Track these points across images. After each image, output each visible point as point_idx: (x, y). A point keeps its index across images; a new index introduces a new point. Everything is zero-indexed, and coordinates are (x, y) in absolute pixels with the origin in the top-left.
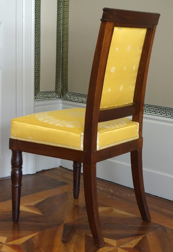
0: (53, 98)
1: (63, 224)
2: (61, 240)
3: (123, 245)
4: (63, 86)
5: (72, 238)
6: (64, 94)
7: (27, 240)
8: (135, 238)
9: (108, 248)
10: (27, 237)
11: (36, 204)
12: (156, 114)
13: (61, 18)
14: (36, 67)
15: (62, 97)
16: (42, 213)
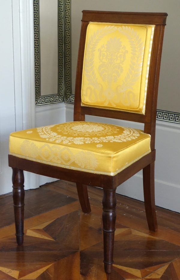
0: (55, 101)
1: (79, 253)
2: (79, 273)
3: (149, 276)
4: (66, 88)
5: (92, 268)
6: (68, 97)
7: (42, 274)
8: (161, 267)
9: (133, 279)
10: (41, 269)
11: (45, 227)
13: (62, 10)
14: (36, 68)
15: (65, 100)
16: (53, 238)
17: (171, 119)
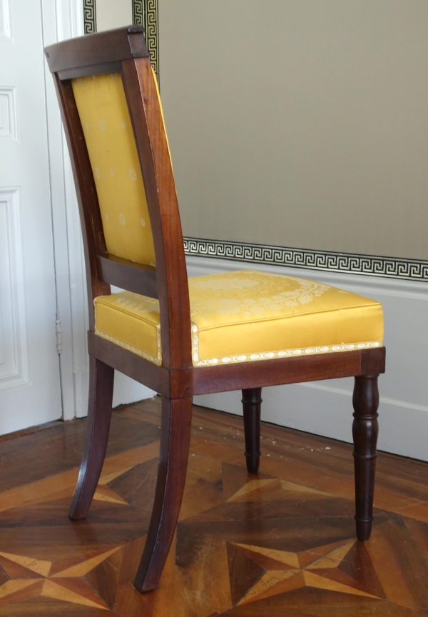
2: (174, 562)
3: (315, 563)
5: (199, 553)
7: (97, 567)
8: (339, 546)
9: (282, 572)
11: (111, 482)
12: (362, 271)
16: (126, 500)
17: (353, 269)
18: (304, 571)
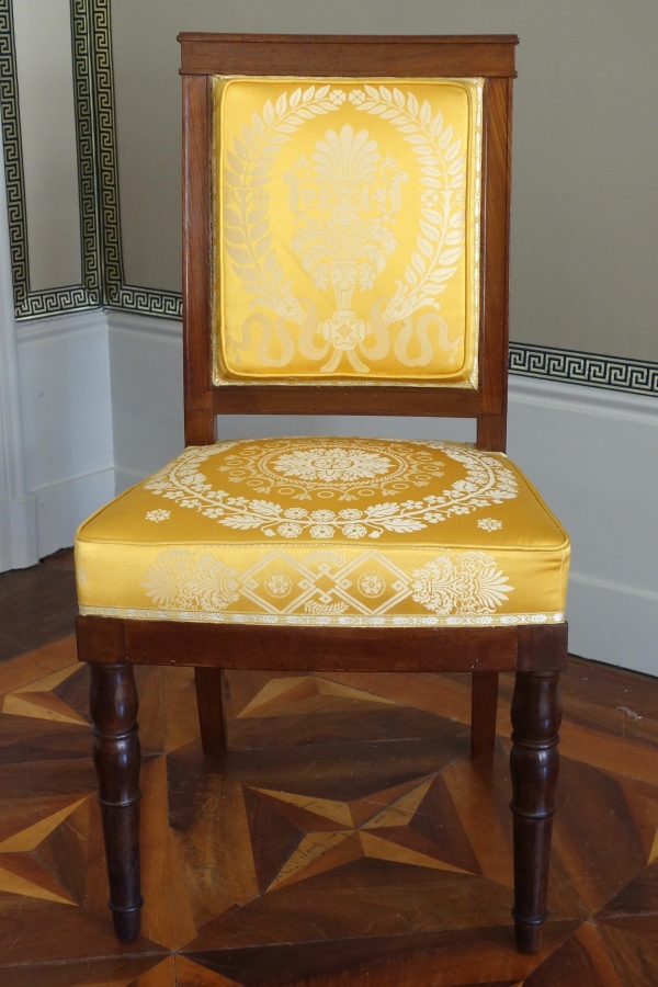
0: (76, 307)
1: (164, 758)
2: (167, 822)
3: (376, 818)
4: (106, 265)
5: (204, 807)
6: (114, 291)
7: (52, 833)
8: (410, 789)
9: (328, 834)
10: (50, 818)
11: (59, 686)
13: (84, 31)
14: (11, 209)
15: (105, 303)
16: (85, 718)
18: (361, 832)
